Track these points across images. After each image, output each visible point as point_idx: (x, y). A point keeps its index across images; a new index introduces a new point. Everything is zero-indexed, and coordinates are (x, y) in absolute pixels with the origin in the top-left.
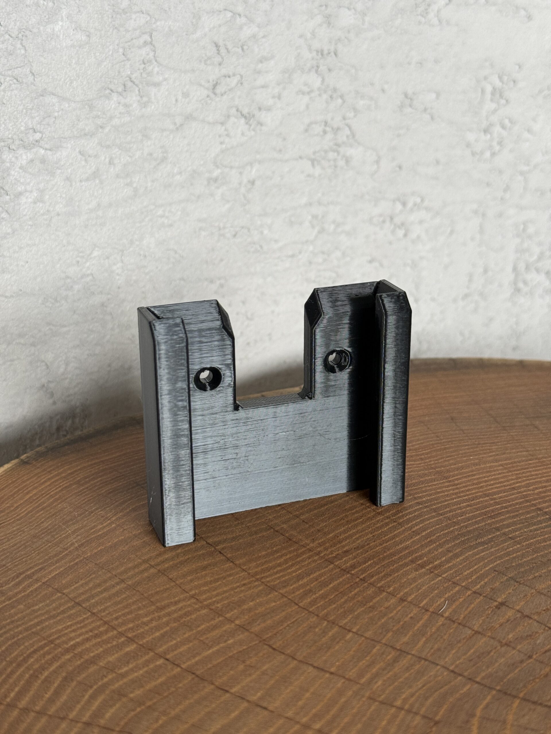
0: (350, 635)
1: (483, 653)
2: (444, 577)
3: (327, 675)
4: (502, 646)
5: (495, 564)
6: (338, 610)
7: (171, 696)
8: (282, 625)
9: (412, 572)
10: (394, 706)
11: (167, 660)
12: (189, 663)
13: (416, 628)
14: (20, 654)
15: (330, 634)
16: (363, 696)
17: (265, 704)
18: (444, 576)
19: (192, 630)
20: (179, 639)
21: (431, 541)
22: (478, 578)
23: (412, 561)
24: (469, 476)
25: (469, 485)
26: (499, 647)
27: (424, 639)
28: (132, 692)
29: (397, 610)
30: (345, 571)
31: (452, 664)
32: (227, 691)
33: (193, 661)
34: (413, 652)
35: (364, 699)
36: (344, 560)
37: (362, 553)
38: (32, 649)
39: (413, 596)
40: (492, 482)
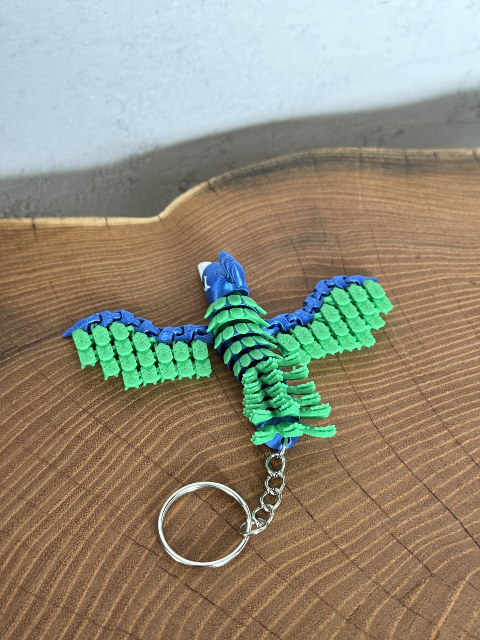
0: (402, 465)
6: (401, 437)
8: (352, 438)
10: (406, 548)
13: (456, 476)
14: (158, 402)
15: (386, 459)
16: (387, 530)
17: (313, 513)
27: (458, 490)
28: (223, 467)
29: (449, 452)
30: (423, 395)
31: (470, 523)
32: (290, 491)
34: (443, 501)
35: (387, 533)
36: (427, 383)
37: (445, 380)
38: (166, 401)
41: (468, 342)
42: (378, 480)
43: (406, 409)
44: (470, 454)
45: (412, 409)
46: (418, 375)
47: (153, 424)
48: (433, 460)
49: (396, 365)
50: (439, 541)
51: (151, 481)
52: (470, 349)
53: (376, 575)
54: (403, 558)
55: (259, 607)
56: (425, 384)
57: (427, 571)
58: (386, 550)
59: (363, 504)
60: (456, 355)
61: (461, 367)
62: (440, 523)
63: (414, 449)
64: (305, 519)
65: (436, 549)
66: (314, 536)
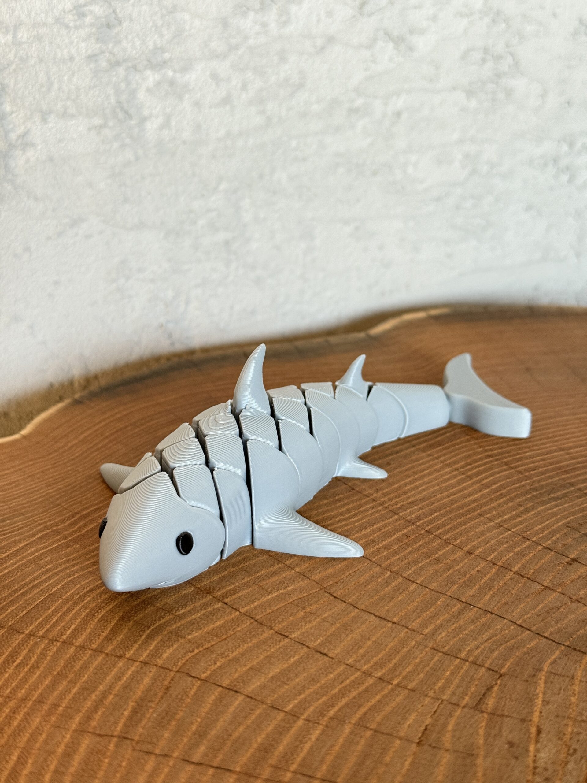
0: (415, 585)
1: (553, 608)
2: (513, 532)
3: (390, 625)
4: (572, 602)
5: (568, 519)
6: (402, 561)
7: (228, 639)
8: (343, 574)
9: (480, 525)
10: (458, 658)
11: (226, 604)
12: (248, 608)
13: (483, 581)
14: (77, 592)
15: (393, 584)
16: (426, 647)
17: (325, 651)
18: (514, 530)
19: (250, 575)
20: (237, 584)
21: (501, 494)
22: (550, 533)
23: (480, 515)
24: (543, 429)
25: (543, 439)
26: (570, 603)
27: (491, 593)
28: (189, 634)
29: (464, 563)
30: (409, 522)
31: (521, 618)
32: (287, 637)
33: (252, 606)
34: (479, 606)
35: (427, 649)
36: (409, 511)
37: (428, 505)
38: (89, 588)
39: (480, 550)
40: (568, 436)
41: (438, 471)
42: (391, 604)
43: (395, 536)
44: (489, 559)
45: (403, 535)
46: (395, 507)
47: (78, 614)
48: (449, 573)
49: (366, 503)
50: (494, 642)
51: (95, 668)
52: (442, 476)
53: (432, 691)
54: (458, 668)
55: (295, 758)
56: (406, 512)
57: (494, 673)
58: (434, 665)
59: (384, 630)
60: (428, 483)
61: (441, 491)
62: (486, 626)
63: (422, 569)
64: (317, 659)
65: (493, 650)
66: (336, 672)
